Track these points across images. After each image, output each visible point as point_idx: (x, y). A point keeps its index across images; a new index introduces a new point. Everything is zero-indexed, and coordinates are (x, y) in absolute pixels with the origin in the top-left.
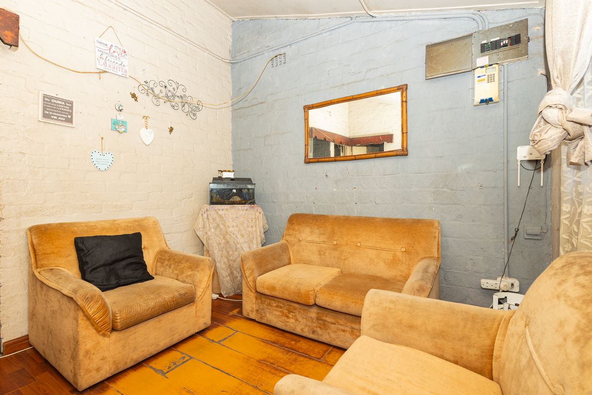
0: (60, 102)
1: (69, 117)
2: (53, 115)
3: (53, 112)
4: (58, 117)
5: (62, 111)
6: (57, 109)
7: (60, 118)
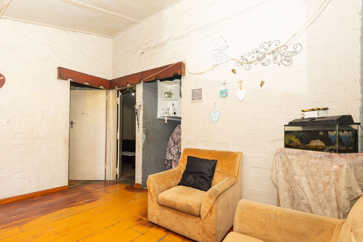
0: (197, 91)
1: (201, 96)
2: (195, 98)
3: (195, 97)
4: (197, 98)
5: (198, 95)
6: (196, 95)
7: (197, 99)
